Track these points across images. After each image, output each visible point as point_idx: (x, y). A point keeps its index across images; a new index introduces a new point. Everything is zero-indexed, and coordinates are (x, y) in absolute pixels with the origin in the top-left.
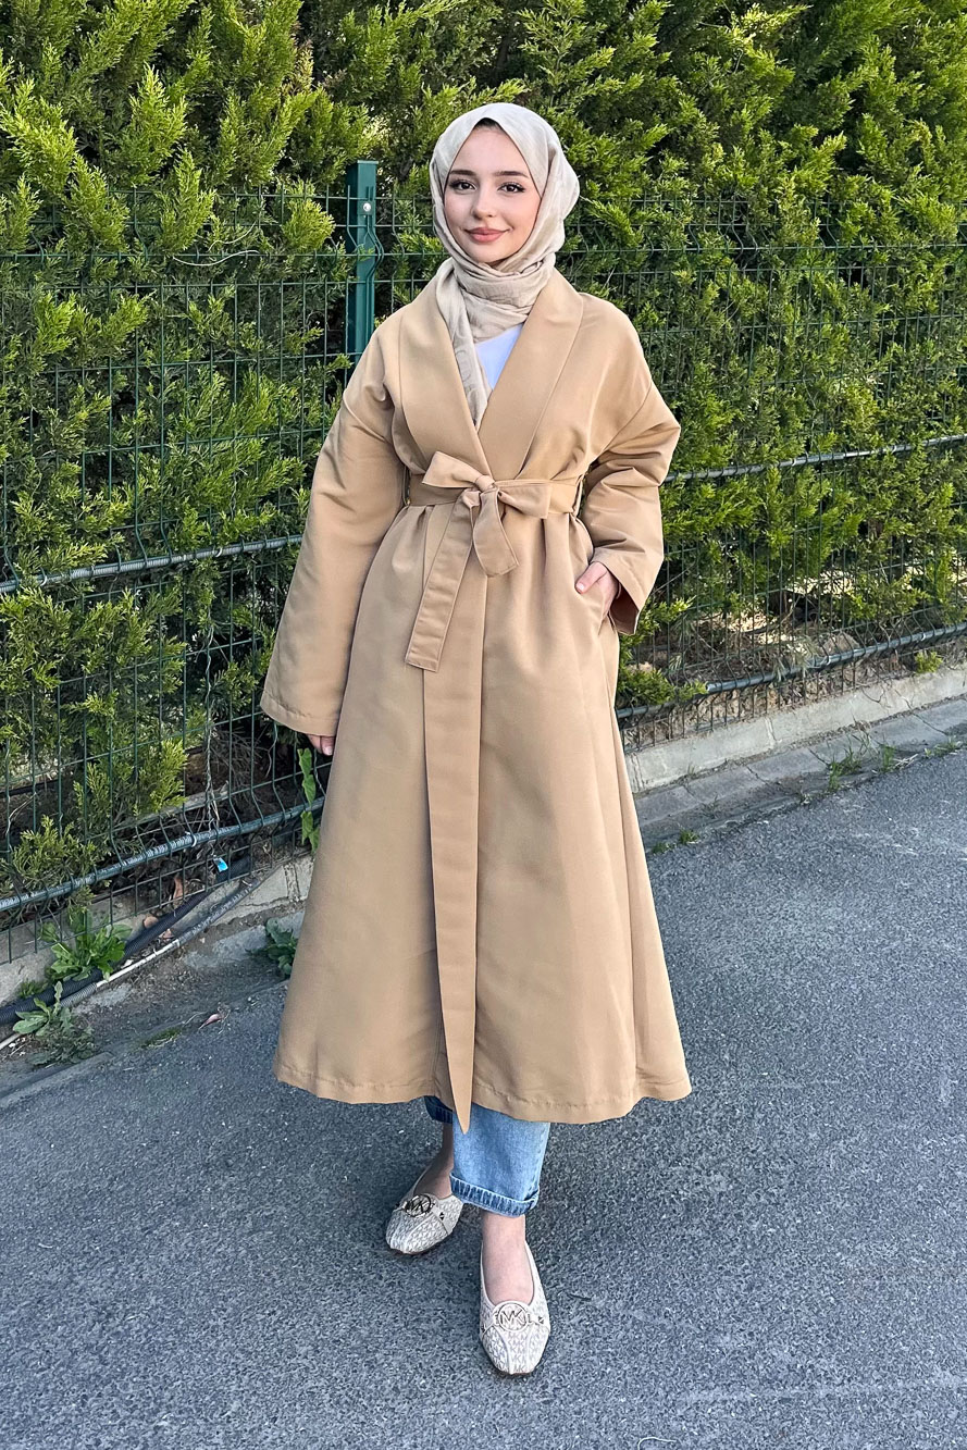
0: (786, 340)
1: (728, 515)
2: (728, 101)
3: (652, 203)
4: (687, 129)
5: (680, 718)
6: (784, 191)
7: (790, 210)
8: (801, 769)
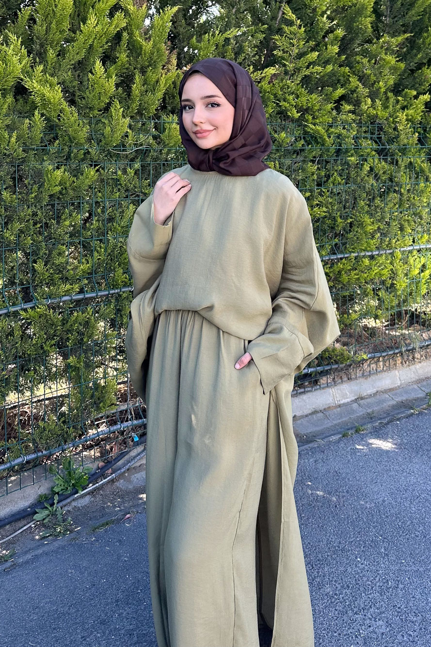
0: (402, 190)
1: (376, 273)
2: (373, 78)
3: (337, 126)
4: (353, 91)
5: (355, 370)
6: (400, 120)
7: (404, 129)
8: (413, 396)
